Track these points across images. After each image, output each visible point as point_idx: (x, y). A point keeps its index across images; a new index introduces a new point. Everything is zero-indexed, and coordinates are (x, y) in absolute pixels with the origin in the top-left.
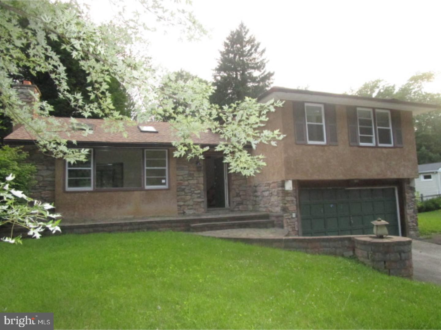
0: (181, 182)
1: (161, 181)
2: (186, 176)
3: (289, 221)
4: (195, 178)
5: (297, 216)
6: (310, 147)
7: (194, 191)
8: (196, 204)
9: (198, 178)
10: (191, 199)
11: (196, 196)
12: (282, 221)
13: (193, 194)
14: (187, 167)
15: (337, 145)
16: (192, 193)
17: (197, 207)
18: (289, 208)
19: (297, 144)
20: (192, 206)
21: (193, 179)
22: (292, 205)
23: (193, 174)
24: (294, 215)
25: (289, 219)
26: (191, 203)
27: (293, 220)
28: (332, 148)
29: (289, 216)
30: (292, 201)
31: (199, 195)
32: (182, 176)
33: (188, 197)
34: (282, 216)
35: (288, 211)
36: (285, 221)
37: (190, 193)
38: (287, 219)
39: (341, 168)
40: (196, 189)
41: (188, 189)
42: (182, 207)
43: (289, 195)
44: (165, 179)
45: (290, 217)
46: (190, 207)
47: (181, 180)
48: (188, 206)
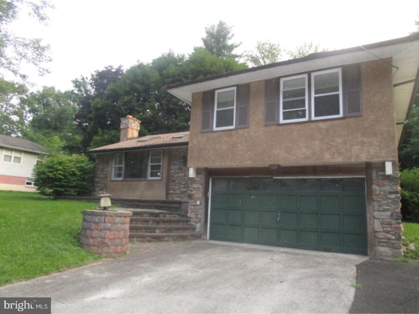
0: (173, 174)
1: (157, 174)
2: (177, 170)
3: (193, 207)
4: (183, 172)
5: (201, 204)
6: (215, 134)
7: (181, 182)
8: (182, 193)
9: (185, 172)
10: (178, 189)
11: (183, 186)
12: (187, 207)
13: (181, 185)
14: (178, 162)
15: (248, 128)
16: (180, 183)
17: (182, 196)
18: (194, 195)
19: (202, 133)
20: (179, 194)
21: (181, 173)
22: (198, 192)
23: (182, 168)
24: (198, 203)
25: (194, 206)
26: (178, 192)
27: (198, 207)
28: (241, 132)
29: (193, 202)
30: (199, 188)
31: (184, 186)
32: (174, 170)
33: (177, 187)
34: (188, 203)
35: (193, 198)
36: (189, 207)
37: (178, 183)
38: (192, 205)
39: (249, 153)
40: (183, 181)
41: (178, 181)
42: (173, 195)
43: (196, 182)
44: (159, 172)
45: (194, 204)
46: (178, 195)
47: (174, 173)
48: (176, 194)
